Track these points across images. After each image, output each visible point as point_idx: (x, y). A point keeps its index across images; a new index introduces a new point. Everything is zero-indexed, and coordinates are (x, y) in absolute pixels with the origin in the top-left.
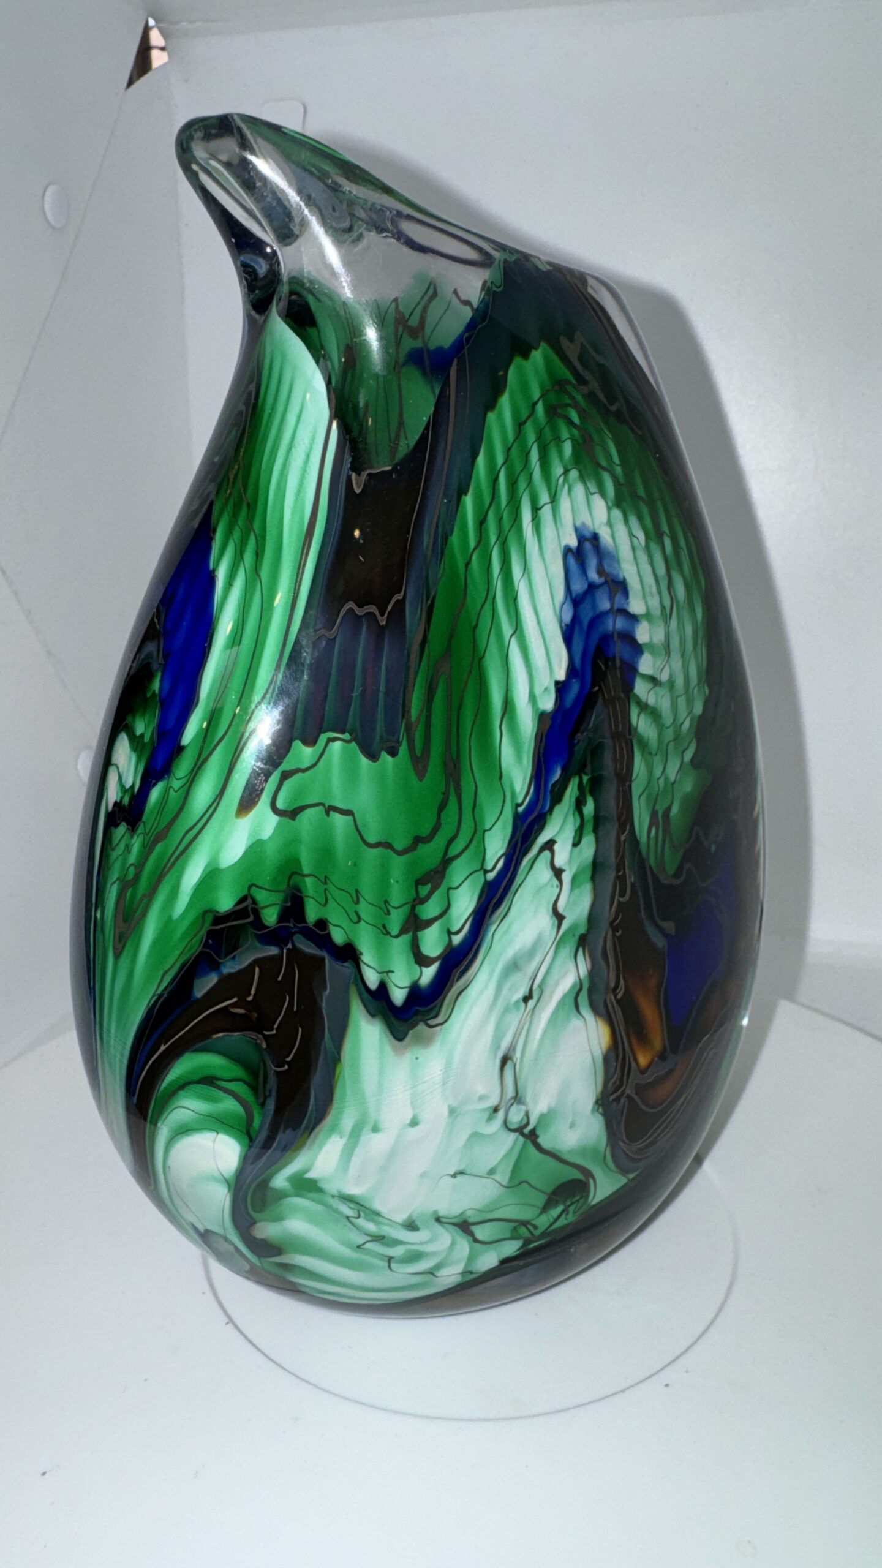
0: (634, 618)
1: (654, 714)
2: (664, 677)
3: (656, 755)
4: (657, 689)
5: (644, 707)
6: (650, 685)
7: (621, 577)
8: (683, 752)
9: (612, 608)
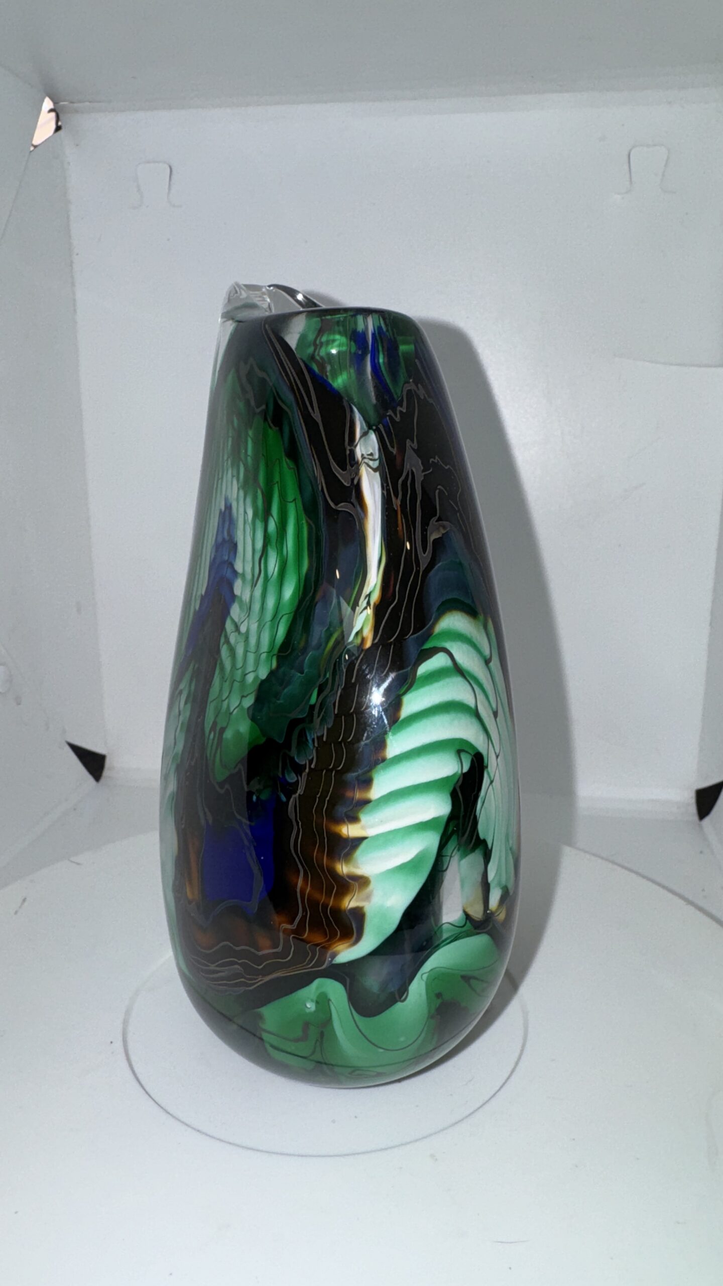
0: (235, 573)
1: (232, 651)
2: (243, 629)
3: (226, 681)
4: (237, 634)
5: (227, 641)
6: (233, 629)
7: (235, 540)
8: (243, 697)
9: (227, 560)
